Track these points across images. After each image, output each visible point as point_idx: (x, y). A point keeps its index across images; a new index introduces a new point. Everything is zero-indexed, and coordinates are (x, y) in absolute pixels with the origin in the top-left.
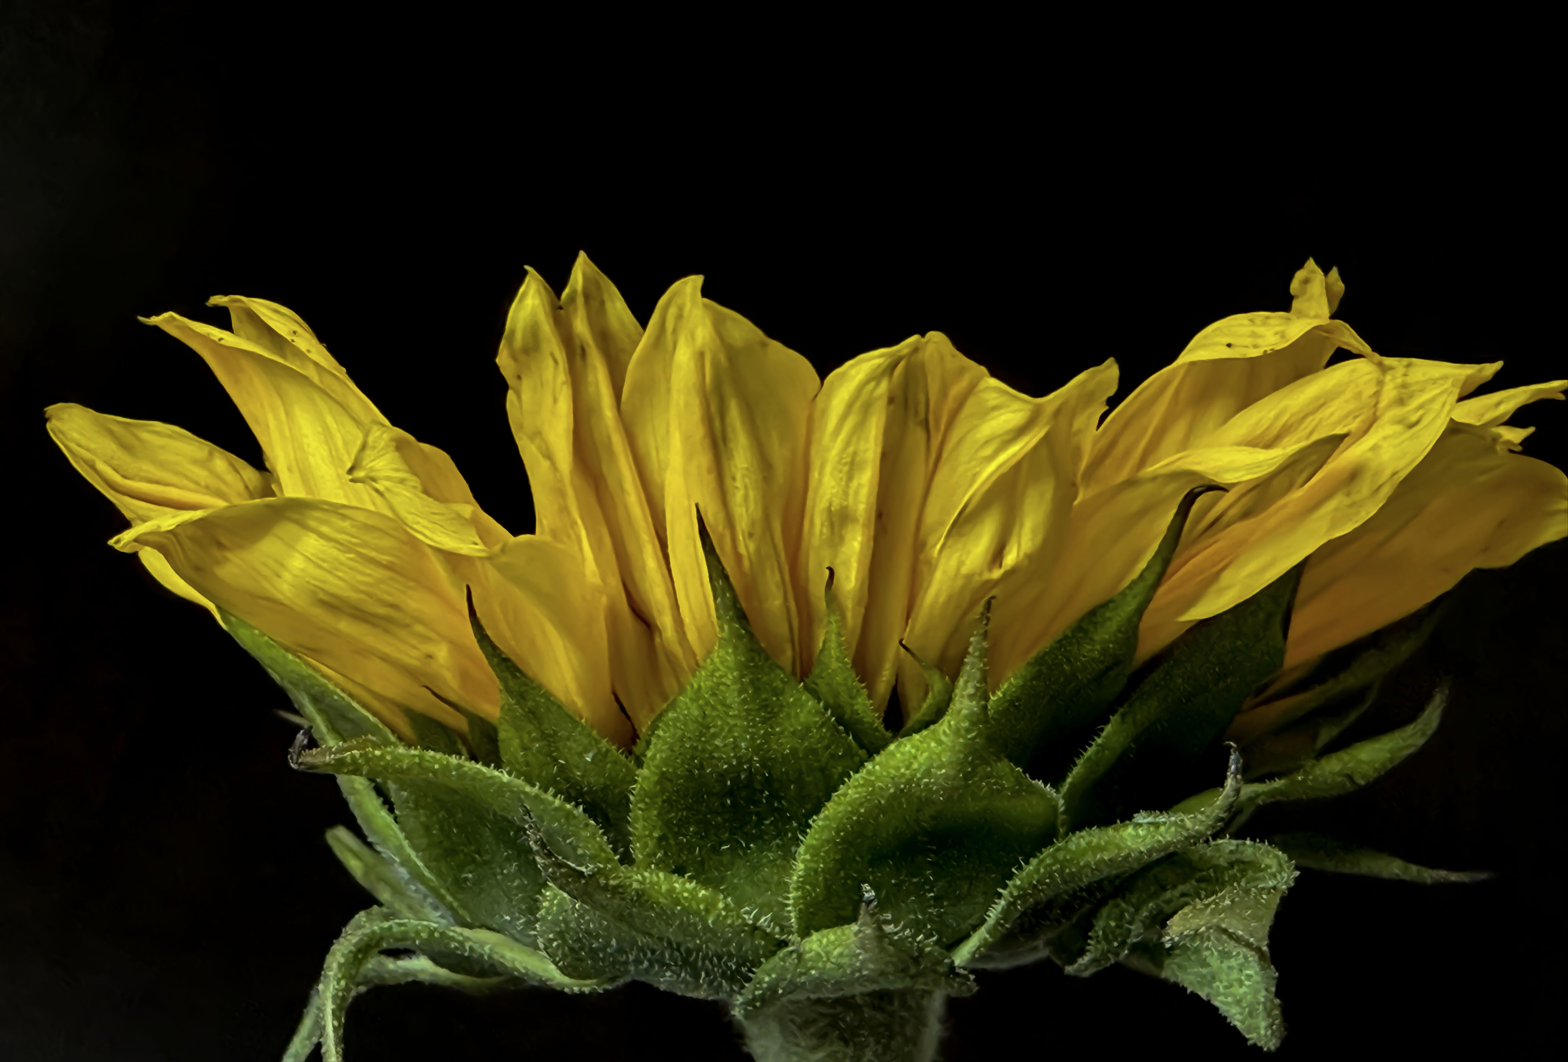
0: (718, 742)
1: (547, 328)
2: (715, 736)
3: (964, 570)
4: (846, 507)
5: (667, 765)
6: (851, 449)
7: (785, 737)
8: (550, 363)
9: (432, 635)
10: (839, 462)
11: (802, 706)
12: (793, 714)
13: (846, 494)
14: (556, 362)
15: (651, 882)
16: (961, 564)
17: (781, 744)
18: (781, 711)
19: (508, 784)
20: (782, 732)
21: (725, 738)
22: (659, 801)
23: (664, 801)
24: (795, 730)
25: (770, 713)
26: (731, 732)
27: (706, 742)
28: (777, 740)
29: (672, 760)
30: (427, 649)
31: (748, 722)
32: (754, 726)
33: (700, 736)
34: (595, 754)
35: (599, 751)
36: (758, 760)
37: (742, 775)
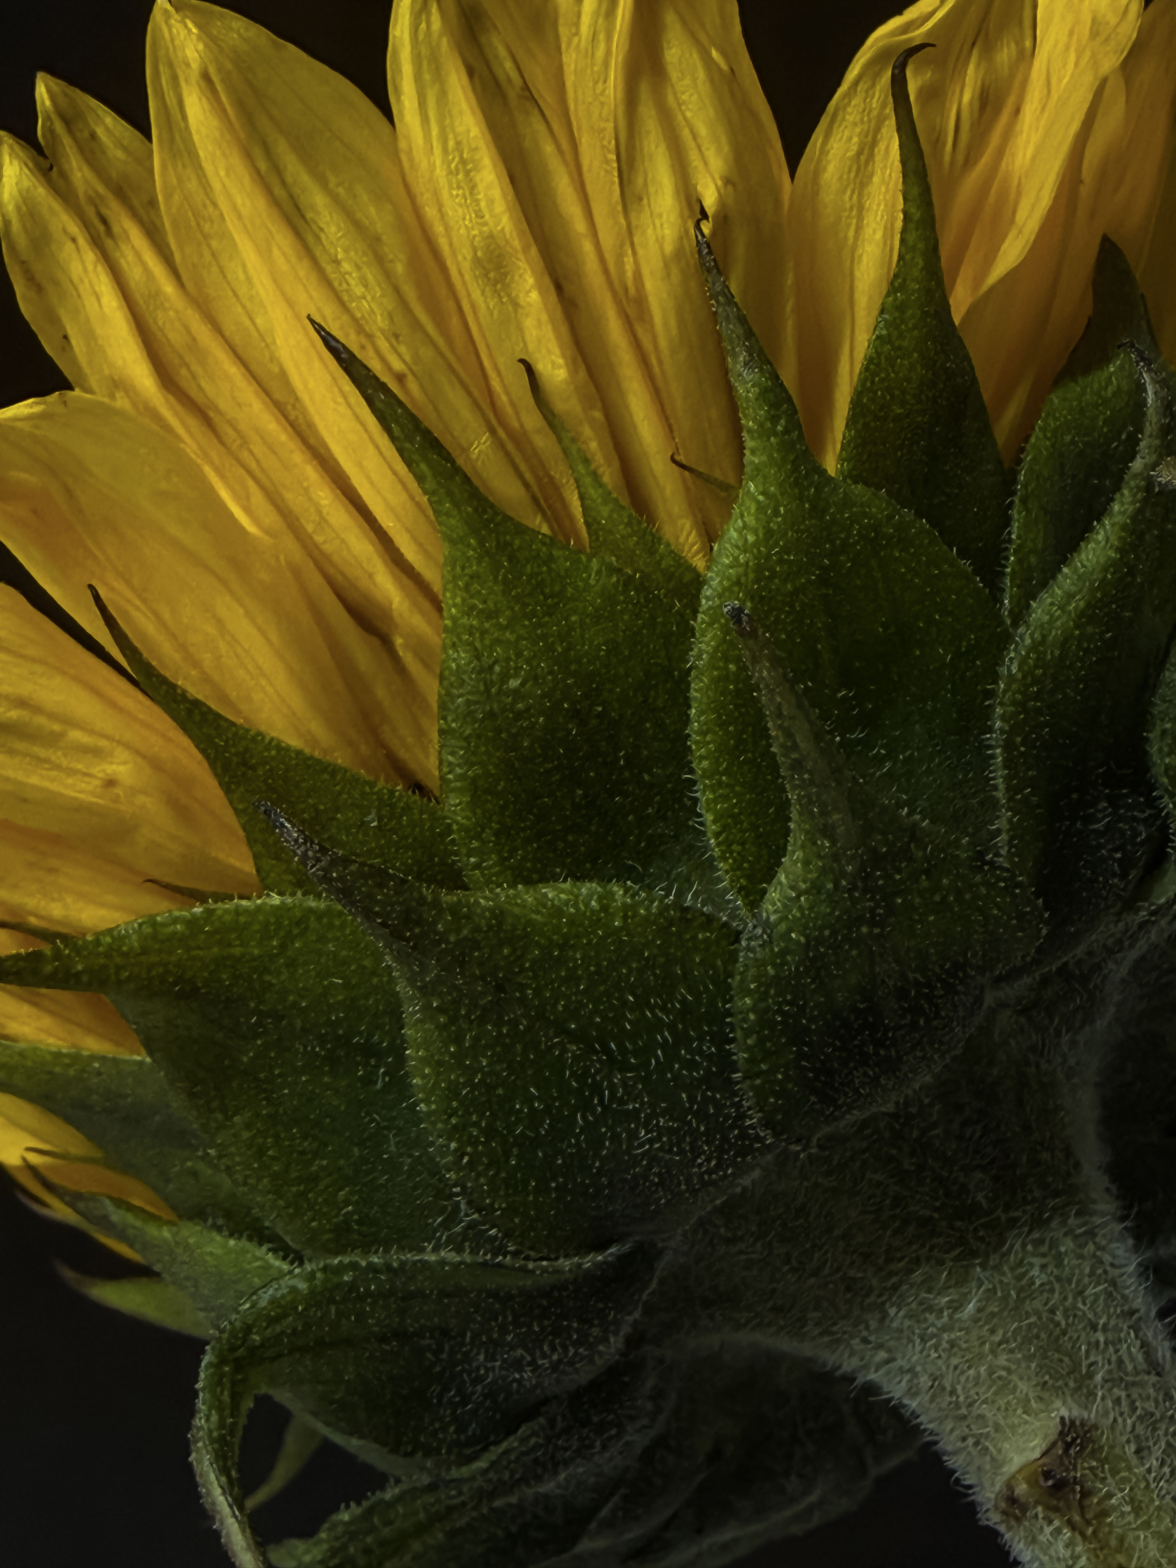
0: (514, 683)
1: (41, 192)
2: (505, 676)
3: (669, 248)
4: (491, 236)
5: (472, 766)
6: (451, 144)
7: (590, 627)
8: (69, 245)
9: (103, 743)
10: (450, 173)
11: (587, 568)
12: (581, 585)
13: (479, 215)
14: (74, 240)
16: (660, 242)
17: (591, 640)
18: (564, 587)
19: (282, 907)
20: (582, 622)
21: (517, 670)
22: (487, 834)
23: (497, 834)
24: (596, 610)
25: (552, 596)
26: (519, 655)
27: (500, 692)
28: (582, 636)
29: (474, 753)
30: (104, 771)
31: (530, 620)
32: (539, 625)
33: (487, 690)
34: (379, 810)
35: (380, 799)
36: (575, 682)
37: (570, 726)
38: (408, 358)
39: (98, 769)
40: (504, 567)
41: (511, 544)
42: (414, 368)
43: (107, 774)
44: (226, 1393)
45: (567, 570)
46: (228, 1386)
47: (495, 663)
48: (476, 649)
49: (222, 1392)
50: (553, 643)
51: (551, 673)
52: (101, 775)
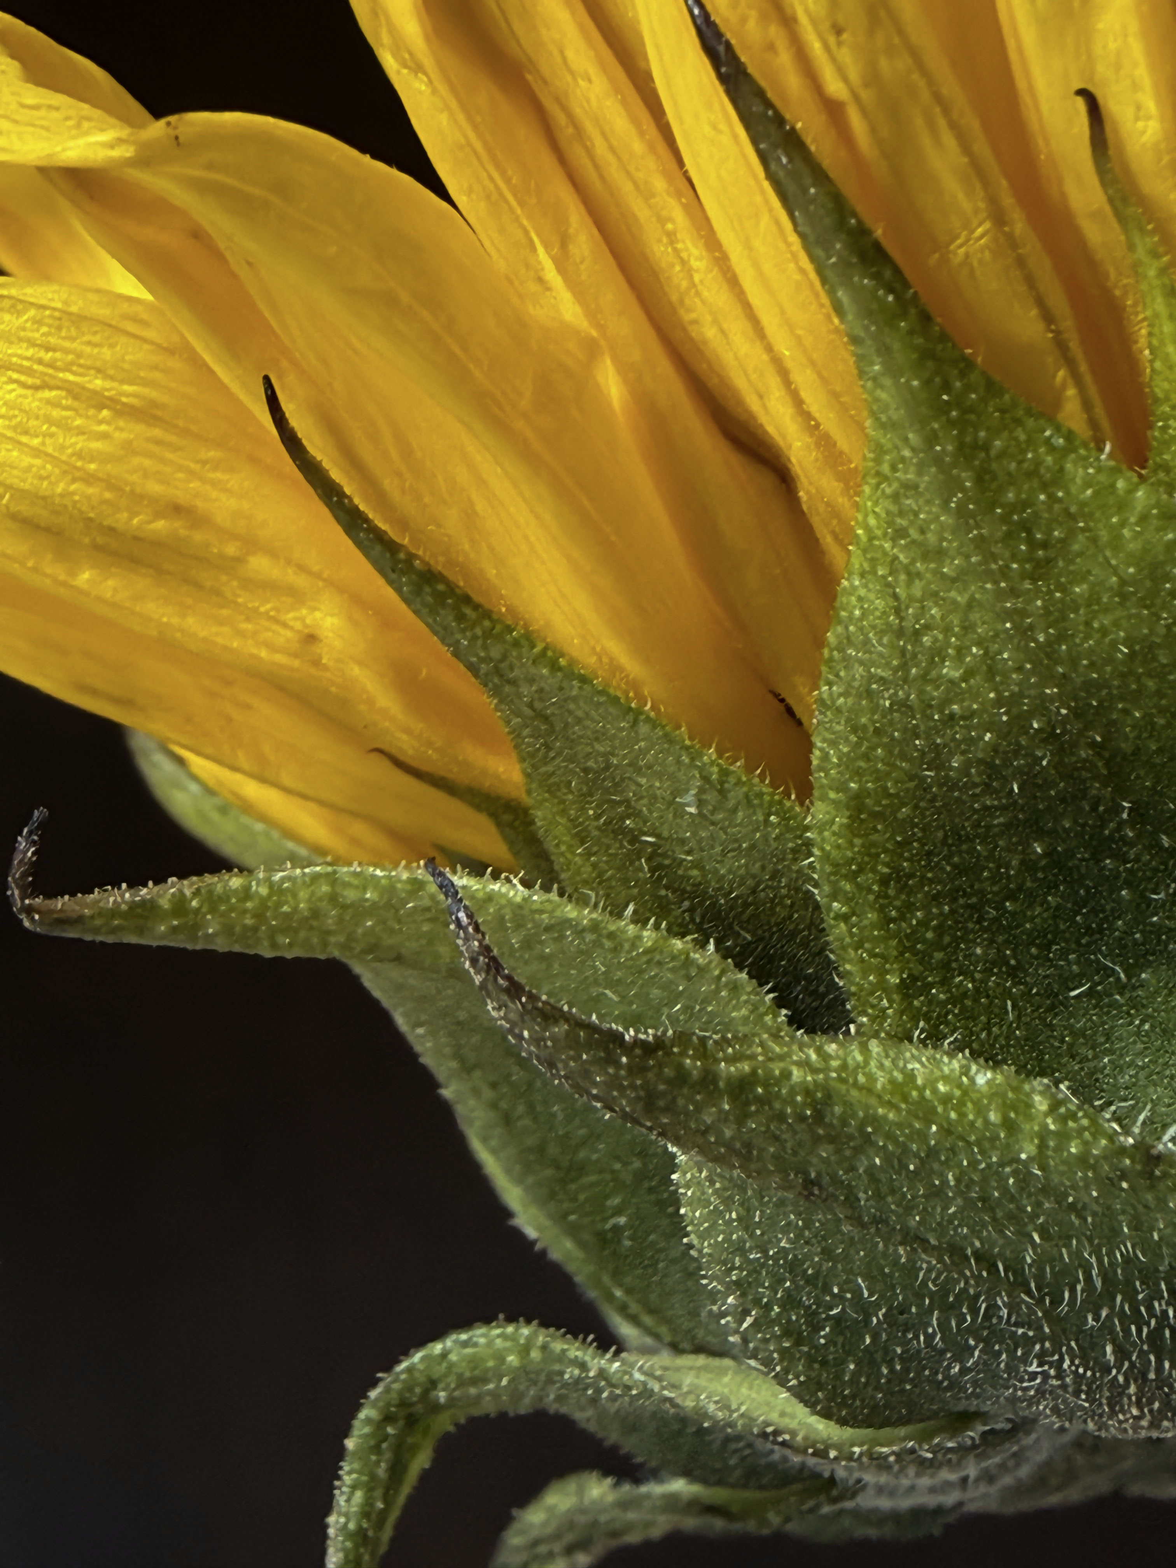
0: (950, 671)
2: (937, 654)
5: (858, 774)
7: (1106, 610)
11: (1123, 506)
12: (1104, 535)
15: (844, 1066)
17: (1104, 631)
18: (1072, 533)
20: (1092, 599)
21: (961, 652)
22: (873, 882)
23: (884, 882)
24: (1123, 582)
25: (1045, 545)
26: (967, 628)
27: (924, 677)
28: (1088, 624)
29: (866, 757)
30: (302, 619)
31: (996, 583)
32: (1013, 592)
33: (904, 666)
34: (701, 791)
35: (706, 779)
36: (1060, 695)
37: (1039, 754)
38: (854, 75)
39: (291, 615)
40: (963, 490)
41: (986, 447)
42: (864, 94)
43: (306, 626)
44: (383, 1465)
45: (1083, 504)
46: (388, 1455)
47: (927, 627)
48: (895, 597)
49: (378, 1462)
50: (1031, 627)
51: (1020, 669)
52: (298, 625)
